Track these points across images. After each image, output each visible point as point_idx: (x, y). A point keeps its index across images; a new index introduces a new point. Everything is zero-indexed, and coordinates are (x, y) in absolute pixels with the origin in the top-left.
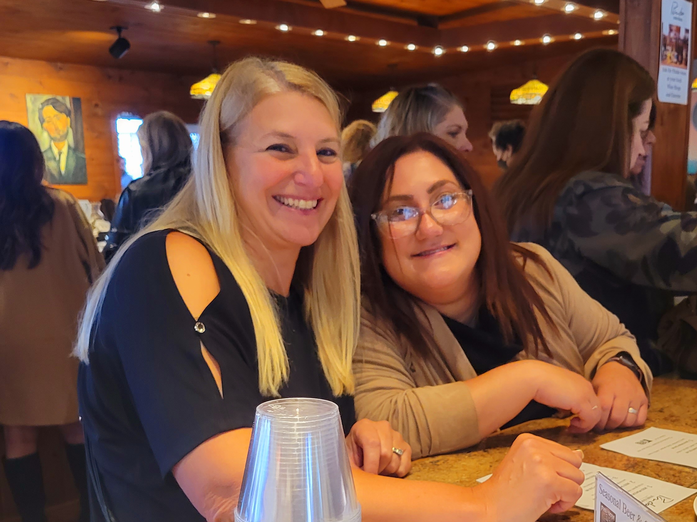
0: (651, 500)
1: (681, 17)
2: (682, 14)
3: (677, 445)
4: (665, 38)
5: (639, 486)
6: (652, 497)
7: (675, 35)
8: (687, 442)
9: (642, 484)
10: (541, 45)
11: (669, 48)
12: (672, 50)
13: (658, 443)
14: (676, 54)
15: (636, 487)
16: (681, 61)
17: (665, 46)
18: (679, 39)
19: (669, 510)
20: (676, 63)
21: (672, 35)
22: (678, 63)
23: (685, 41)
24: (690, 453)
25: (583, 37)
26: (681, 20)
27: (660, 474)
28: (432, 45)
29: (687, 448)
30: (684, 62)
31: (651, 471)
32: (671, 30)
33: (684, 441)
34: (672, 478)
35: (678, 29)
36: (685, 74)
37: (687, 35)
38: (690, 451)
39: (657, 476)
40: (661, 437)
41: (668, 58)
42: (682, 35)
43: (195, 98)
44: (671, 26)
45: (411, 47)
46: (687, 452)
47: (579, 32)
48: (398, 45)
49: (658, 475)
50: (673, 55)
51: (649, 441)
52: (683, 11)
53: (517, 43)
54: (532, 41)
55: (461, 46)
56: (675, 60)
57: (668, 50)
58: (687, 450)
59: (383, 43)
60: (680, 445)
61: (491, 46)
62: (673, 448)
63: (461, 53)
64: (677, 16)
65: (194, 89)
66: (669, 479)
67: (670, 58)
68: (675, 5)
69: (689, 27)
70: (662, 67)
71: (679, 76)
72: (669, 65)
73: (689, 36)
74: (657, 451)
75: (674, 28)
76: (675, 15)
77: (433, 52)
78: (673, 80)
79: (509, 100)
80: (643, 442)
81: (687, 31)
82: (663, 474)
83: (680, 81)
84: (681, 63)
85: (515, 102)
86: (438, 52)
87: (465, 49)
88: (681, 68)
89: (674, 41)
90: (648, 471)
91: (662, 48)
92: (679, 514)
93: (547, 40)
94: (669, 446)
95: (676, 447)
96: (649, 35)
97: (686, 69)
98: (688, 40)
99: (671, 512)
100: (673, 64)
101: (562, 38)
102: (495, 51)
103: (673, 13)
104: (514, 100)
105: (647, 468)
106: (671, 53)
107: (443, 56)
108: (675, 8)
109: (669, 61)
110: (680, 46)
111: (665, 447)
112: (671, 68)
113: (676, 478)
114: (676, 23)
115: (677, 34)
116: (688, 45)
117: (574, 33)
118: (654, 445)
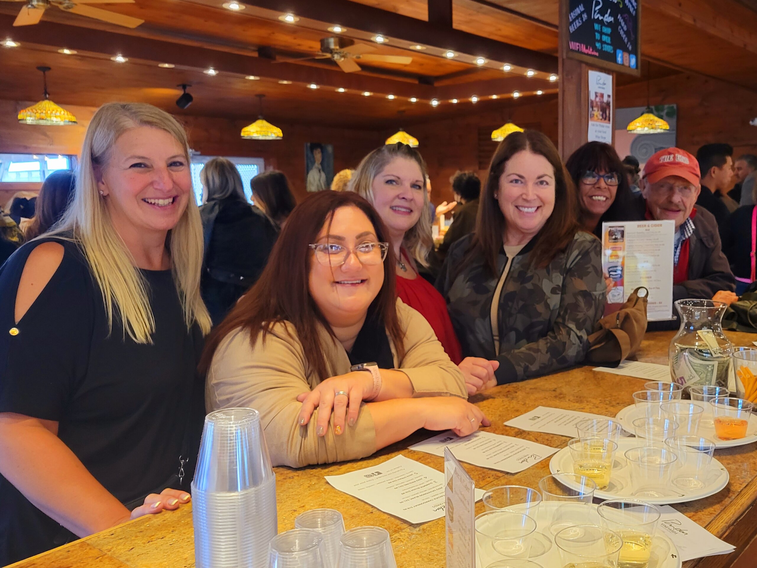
0: (527, 457)
1: (604, 86)
2: (604, 84)
3: (558, 419)
4: (592, 102)
5: (521, 447)
6: (528, 455)
7: (600, 99)
8: (565, 416)
9: (523, 446)
10: (512, 99)
11: (595, 109)
12: (598, 110)
13: (545, 418)
14: (601, 113)
15: (519, 448)
16: (605, 117)
17: (592, 107)
18: (603, 102)
19: (536, 465)
20: (601, 119)
21: (598, 99)
22: (603, 120)
23: (608, 104)
24: (567, 425)
25: (544, 93)
26: (603, 88)
27: (538, 439)
28: (430, 97)
29: (565, 421)
30: (607, 118)
31: (533, 437)
32: (596, 96)
33: (562, 416)
34: (546, 442)
35: (602, 96)
36: (608, 127)
37: (609, 99)
38: (567, 423)
39: (536, 441)
40: (546, 414)
41: (595, 116)
42: (605, 99)
43: (245, 138)
44: (596, 93)
45: (414, 100)
46: (565, 425)
47: (540, 90)
48: (403, 98)
49: (536, 439)
50: (599, 114)
51: (539, 418)
52: (605, 82)
53: (494, 97)
54: (505, 96)
55: (452, 98)
56: (601, 118)
57: (595, 110)
58: (565, 423)
59: (391, 97)
60: (560, 419)
61: (474, 99)
62: (555, 422)
63: (452, 104)
64: (601, 86)
65: (244, 132)
66: (543, 442)
67: (597, 116)
68: (599, 78)
69: (611, 93)
70: (590, 123)
71: (604, 129)
72: (596, 121)
73: (611, 100)
74: (544, 425)
75: (599, 95)
76: (599, 85)
77: (431, 103)
78: (600, 132)
79: (491, 139)
80: (534, 419)
81: (609, 96)
82: (540, 439)
83: (605, 132)
84: (605, 119)
85: (496, 140)
86: (435, 103)
87: (455, 101)
88: (606, 123)
89: (599, 104)
90: (531, 437)
91: (590, 109)
92: (542, 468)
93: (516, 95)
94: (552, 421)
95: (557, 421)
96: (581, 100)
97: (610, 123)
98: (610, 103)
99: (536, 467)
100: (600, 121)
101: (528, 93)
102: (478, 102)
103: (597, 84)
104: (495, 139)
105: (531, 435)
106: (597, 113)
107: (439, 106)
108: (599, 80)
109: (595, 118)
110: (604, 108)
111: (550, 422)
112: (598, 123)
113: (549, 442)
114: (600, 91)
115: (601, 98)
116: (610, 106)
117: (537, 90)
118: (542, 420)
